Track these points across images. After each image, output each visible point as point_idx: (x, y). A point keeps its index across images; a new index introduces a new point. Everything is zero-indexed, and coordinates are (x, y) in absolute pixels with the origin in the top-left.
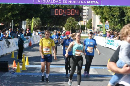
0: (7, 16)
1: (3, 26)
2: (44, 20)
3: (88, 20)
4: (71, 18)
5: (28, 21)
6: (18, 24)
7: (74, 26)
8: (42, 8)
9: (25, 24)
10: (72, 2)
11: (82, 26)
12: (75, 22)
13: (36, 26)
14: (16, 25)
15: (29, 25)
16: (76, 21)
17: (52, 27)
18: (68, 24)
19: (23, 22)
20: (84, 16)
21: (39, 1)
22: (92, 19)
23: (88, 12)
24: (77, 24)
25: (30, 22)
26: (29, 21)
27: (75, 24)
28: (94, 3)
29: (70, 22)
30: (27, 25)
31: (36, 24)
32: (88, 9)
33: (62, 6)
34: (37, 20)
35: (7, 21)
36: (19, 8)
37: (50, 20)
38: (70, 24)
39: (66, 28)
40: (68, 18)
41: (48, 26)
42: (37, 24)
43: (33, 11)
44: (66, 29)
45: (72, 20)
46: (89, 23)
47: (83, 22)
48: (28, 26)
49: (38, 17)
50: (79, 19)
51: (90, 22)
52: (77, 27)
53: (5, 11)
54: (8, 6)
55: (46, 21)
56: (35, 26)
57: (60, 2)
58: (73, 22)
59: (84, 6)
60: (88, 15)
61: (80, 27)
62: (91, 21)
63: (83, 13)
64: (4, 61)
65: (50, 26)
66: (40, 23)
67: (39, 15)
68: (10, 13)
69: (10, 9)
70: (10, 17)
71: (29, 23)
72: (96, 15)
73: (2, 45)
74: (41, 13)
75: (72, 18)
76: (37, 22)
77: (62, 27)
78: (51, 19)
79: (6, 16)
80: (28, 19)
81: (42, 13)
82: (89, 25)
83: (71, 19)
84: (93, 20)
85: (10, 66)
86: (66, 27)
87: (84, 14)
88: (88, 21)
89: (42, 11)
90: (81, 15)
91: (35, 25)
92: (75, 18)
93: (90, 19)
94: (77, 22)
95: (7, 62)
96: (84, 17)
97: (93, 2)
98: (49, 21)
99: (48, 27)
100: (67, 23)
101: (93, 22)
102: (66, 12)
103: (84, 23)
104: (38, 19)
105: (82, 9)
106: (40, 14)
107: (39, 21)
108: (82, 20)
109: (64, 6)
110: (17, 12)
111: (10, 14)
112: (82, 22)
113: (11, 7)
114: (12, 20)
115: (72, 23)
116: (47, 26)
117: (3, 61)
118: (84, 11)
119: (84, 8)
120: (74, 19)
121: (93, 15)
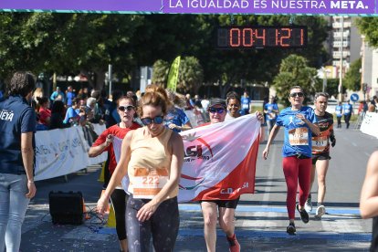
0: (93, 53)
1: (84, 82)
2: (210, 64)
3: (348, 62)
4: (293, 56)
5: (160, 66)
6: (130, 78)
7: (303, 81)
8: (204, 26)
9: (149, 77)
10: (284, 5)
11: (330, 81)
12: (307, 68)
13: (186, 82)
14: (125, 80)
15: (163, 79)
16: (309, 65)
17: (236, 86)
18: (284, 77)
19: (144, 70)
20: (337, 49)
21: (179, 4)
22: (360, 61)
23: (349, 37)
24: (313, 75)
25: (167, 72)
26: (164, 68)
27: (305, 77)
28: (352, 7)
29: (291, 70)
30: (159, 80)
31: (185, 78)
32: (348, 28)
33: (266, 19)
34: (188, 64)
35: (95, 69)
36: (127, 27)
37: (227, 64)
38: (290, 74)
39: (280, 88)
40: (286, 56)
41: (224, 82)
42: (189, 77)
43: (173, 37)
44: (278, 90)
45: (298, 64)
46: (352, 72)
47: (334, 69)
48: (162, 82)
49: (190, 55)
50: (320, 61)
51: (356, 68)
52: (313, 84)
53: (86, 38)
54: (95, 22)
55: (217, 68)
56: (184, 82)
57: (245, 4)
58: (300, 70)
59: (338, 20)
60: (348, 48)
61: (325, 84)
62: (359, 65)
63: (332, 39)
64: (71, 193)
65: (229, 82)
66: (198, 73)
67: (196, 48)
68: (101, 41)
69: (99, 29)
70: (104, 56)
71: (163, 74)
72: (373, 47)
73: (71, 142)
74: (202, 42)
75: (298, 58)
76: (187, 71)
77: (266, 85)
78: (233, 61)
79: (90, 52)
80: (159, 62)
81: (205, 42)
82: (354, 78)
83: (295, 59)
84: (365, 63)
85: (88, 207)
86: (279, 85)
87: (335, 43)
88: (347, 65)
89: (202, 34)
90: (325, 45)
91: (181, 81)
92: (308, 57)
93: (354, 60)
94: (311, 69)
95: (80, 193)
96: (336, 55)
97: (349, 5)
98: (225, 68)
99: (223, 87)
100: (281, 73)
101: (365, 69)
102: (264, 38)
103: (338, 73)
104: (193, 60)
105: (331, 28)
106: (199, 45)
107: (193, 68)
108: (331, 64)
109: (271, 20)
110: (124, 39)
111: (102, 46)
112: (329, 69)
113: (101, 24)
114: (110, 66)
115: (298, 73)
116: (221, 83)
117: (67, 191)
118: (337, 35)
119: (336, 25)
120: (303, 59)
121: (363, 48)
